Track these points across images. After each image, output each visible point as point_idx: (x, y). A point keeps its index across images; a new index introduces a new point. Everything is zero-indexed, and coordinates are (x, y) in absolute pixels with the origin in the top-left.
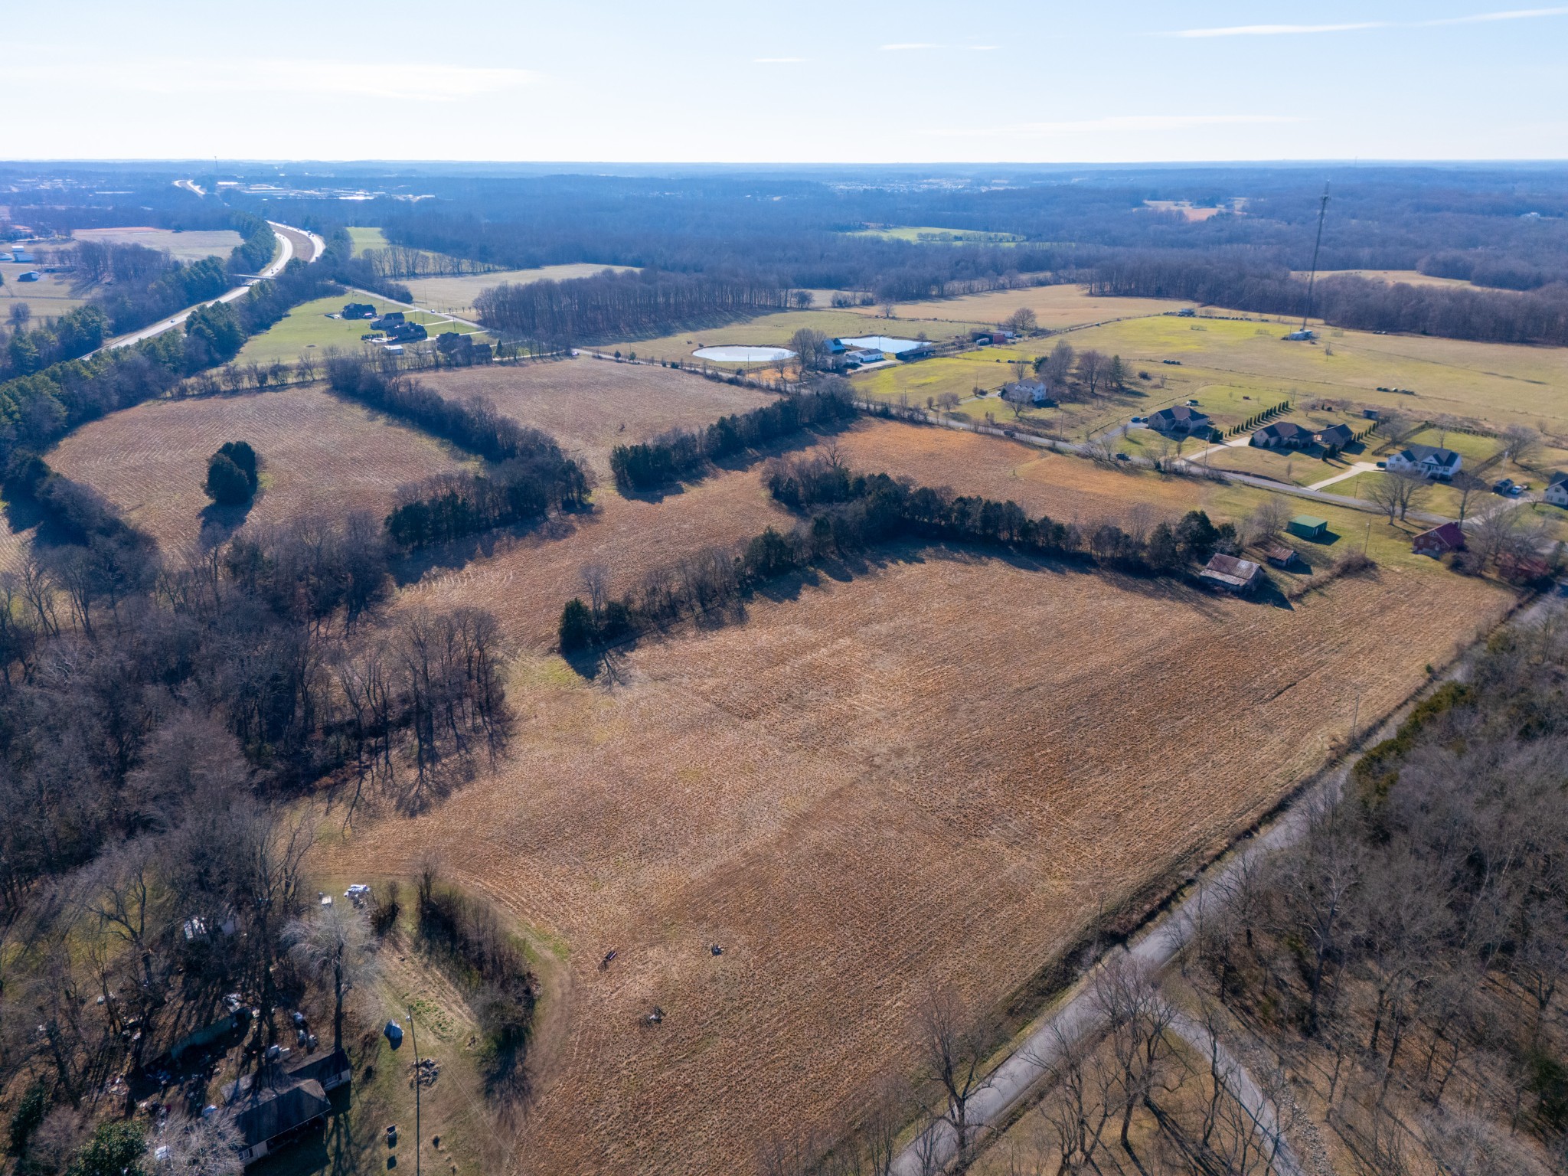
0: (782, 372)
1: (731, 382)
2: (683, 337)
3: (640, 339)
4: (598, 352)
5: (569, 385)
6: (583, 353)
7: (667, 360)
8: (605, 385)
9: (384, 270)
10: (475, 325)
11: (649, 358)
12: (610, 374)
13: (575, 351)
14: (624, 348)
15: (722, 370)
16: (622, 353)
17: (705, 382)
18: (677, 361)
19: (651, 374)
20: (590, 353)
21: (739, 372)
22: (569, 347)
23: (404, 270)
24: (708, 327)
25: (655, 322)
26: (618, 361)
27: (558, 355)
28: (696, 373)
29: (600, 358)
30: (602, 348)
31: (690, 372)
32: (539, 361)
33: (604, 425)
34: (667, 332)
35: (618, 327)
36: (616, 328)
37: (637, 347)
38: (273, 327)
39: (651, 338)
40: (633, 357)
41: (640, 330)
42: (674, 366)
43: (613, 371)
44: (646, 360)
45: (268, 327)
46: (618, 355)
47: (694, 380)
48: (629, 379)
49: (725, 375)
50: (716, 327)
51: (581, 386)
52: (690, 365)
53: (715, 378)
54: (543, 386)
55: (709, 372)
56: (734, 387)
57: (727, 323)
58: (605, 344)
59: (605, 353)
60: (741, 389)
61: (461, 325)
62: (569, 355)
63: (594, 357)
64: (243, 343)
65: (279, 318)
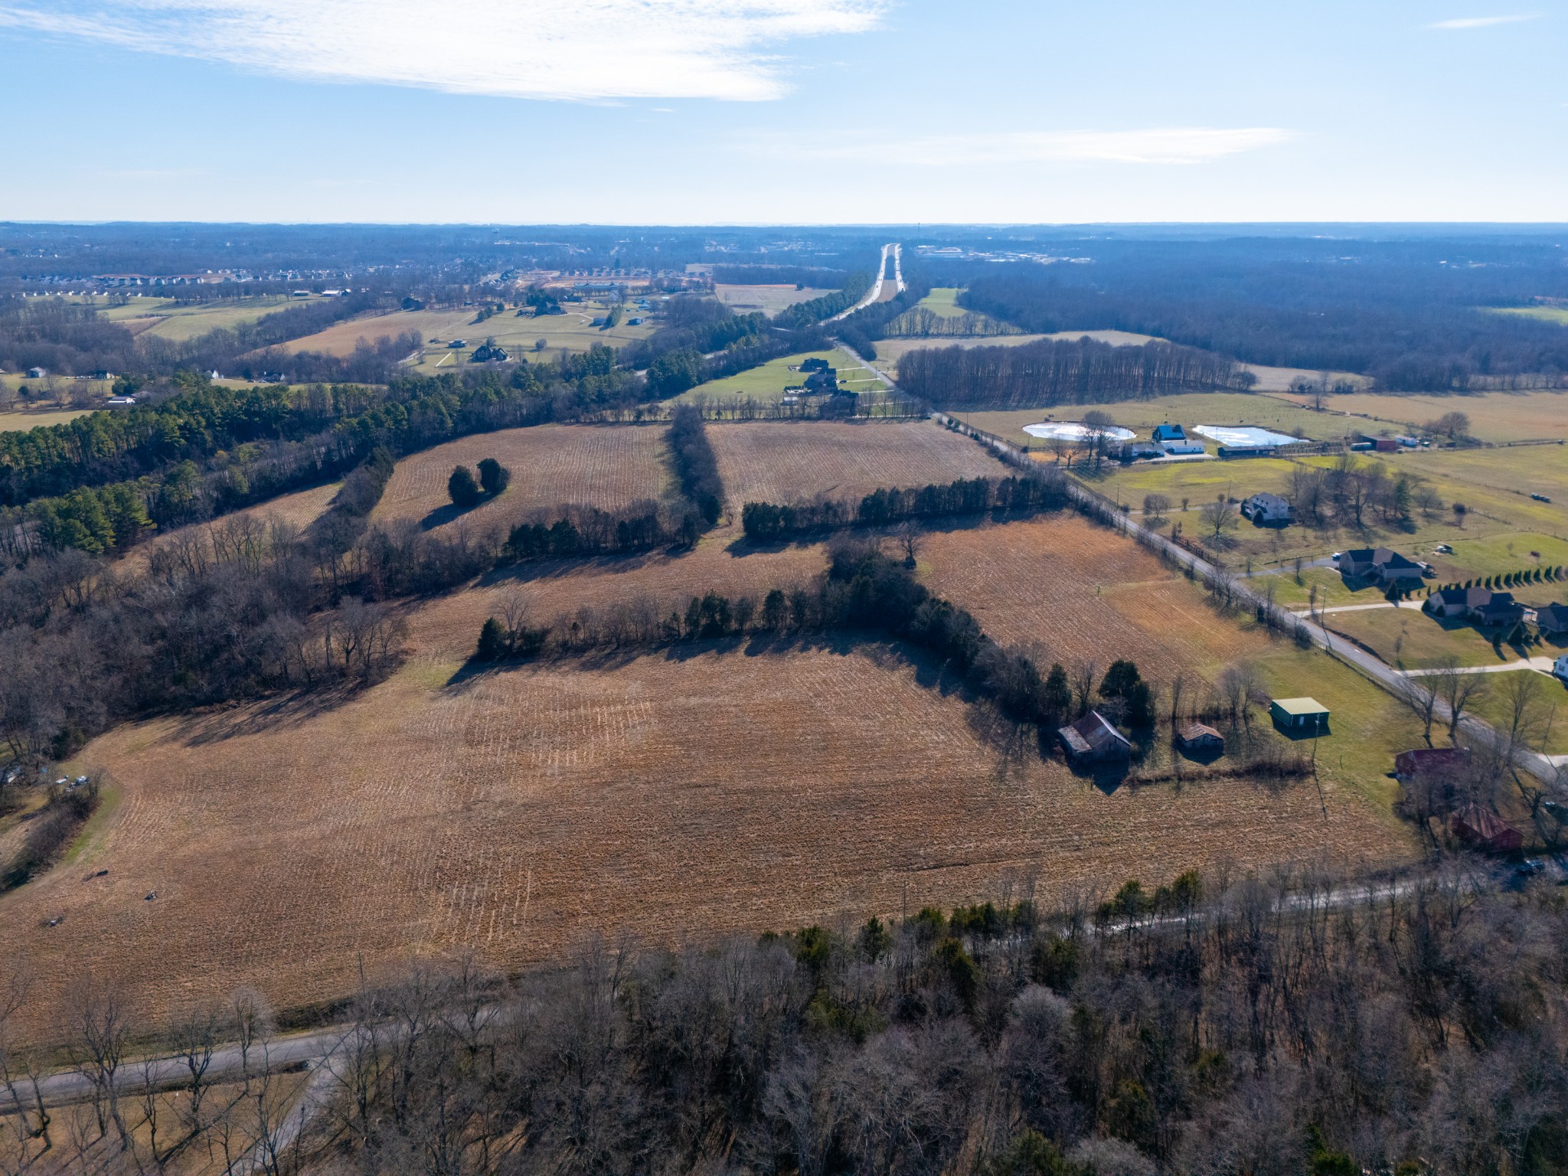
9: (900, 329)
10: (892, 385)
23: (919, 329)
24: (1100, 402)
27: (912, 417)
38: (738, 375)
45: (734, 373)
55: (996, 445)
57: (1126, 399)
62: (923, 417)
64: (694, 385)
65: (752, 367)
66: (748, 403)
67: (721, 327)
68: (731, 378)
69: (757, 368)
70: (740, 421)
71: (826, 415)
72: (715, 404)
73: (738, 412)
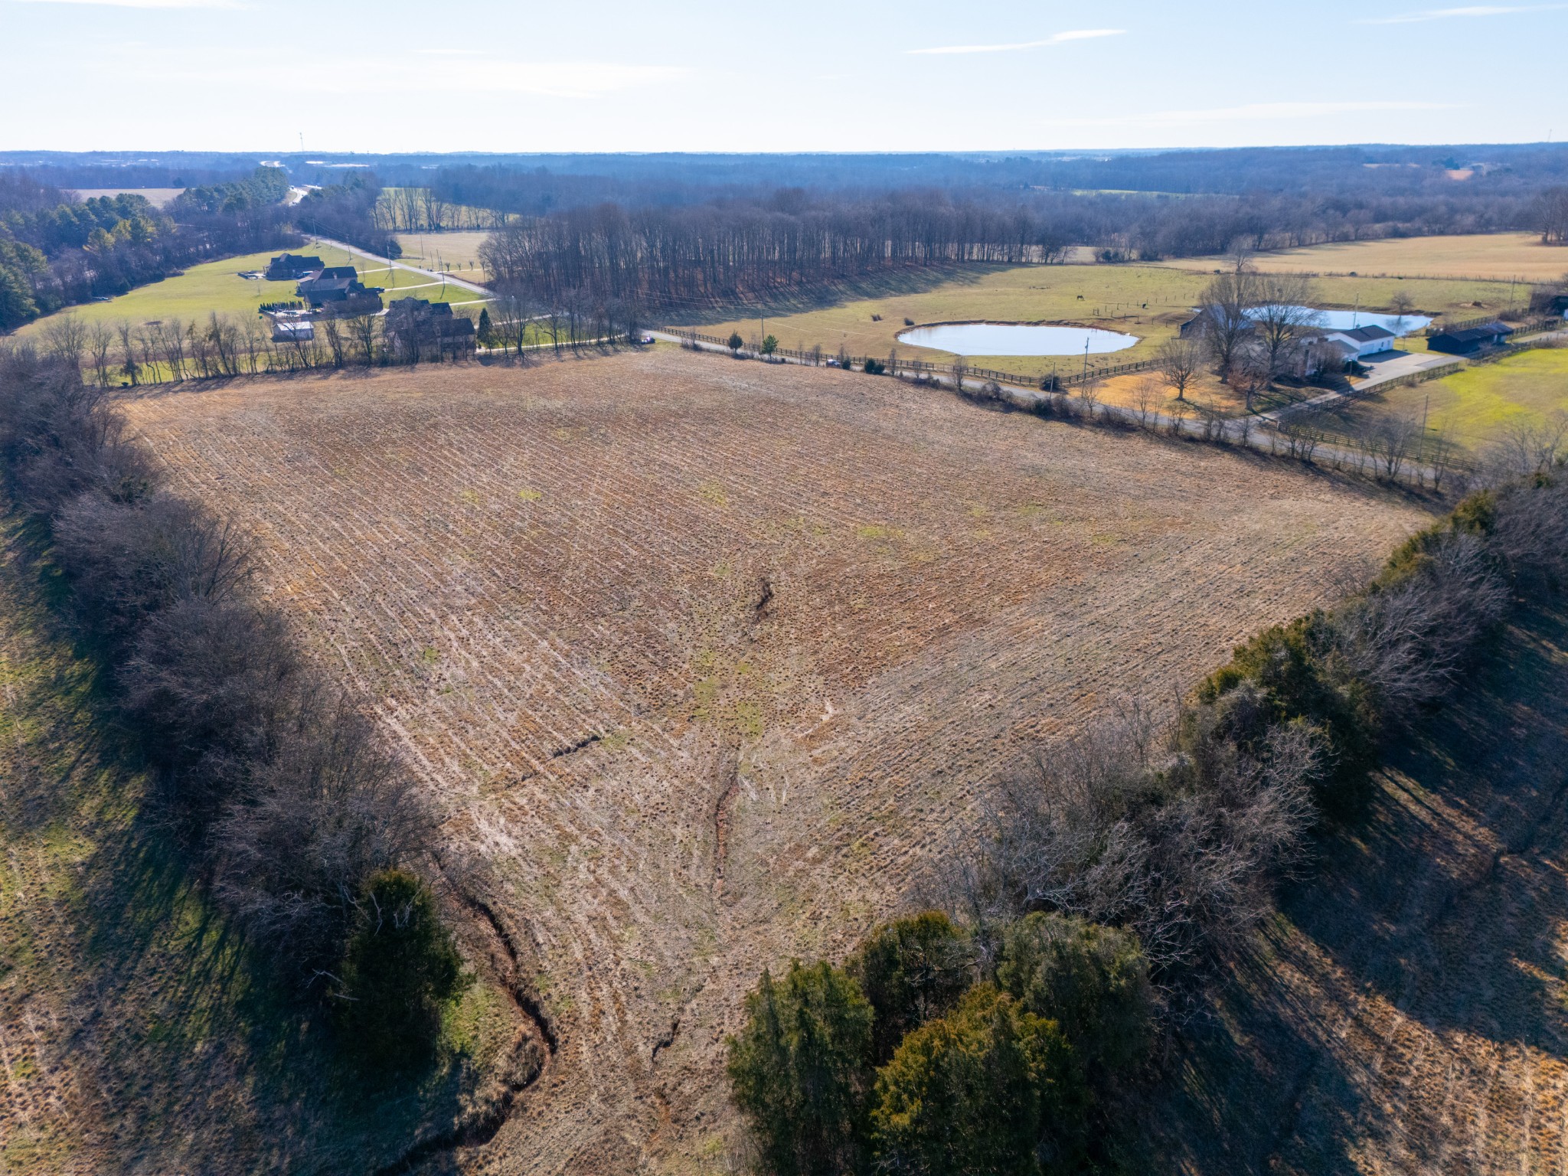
0: (1182, 388)
1: (1043, 411)
2: (859, 310)
3: (775, 313)
4: (694, 336)
5: (615, 420)
6: (664, 339)
7: (853, 354)
8: (706, 417)
10: (480, 290)
11: (808, 347)
12: (719, 389)
13: (648, 334)
14: (749, 329)
15: (1012, 379)
16: (746, 339)
17: (969, 411)
18: (881, 356)
19: (823, 391)
20: (677, 339)
21: (1051, 384)
22: (634, 327)
24: (900, 291)
25: (800, 283)
26: (736, 357)
27: (612, 342)
28: (935, 385)
29: (697, 349)
30: (700, 330)
31: (918, 383)
32: (567, 355)
33: (701, 582)
34: (824, 300)
35: (734, 292)
36: (729, 294)
37: (773, 326)
38: (131, 294)
39: (797, 310)
40: (769, 346)
41: (775, 298)
42: (873, 368)
43: (727, 381)
44: (799, 354)
45: (121, 291)
46: (735, 342)
47: (938, 406)
48: (768, 401)
49: (1022, 394)
50: (915, 291)
51: (643, 419)
52: (917, 366)
53: (992, 399)
54: (549, 420)
55: (971, 384)
56: (1060, 428)
57: (936, 283)
58: (709, 322)
59: (707, 339)
60: (1085, 433)
61: (456, 290)
62: (634, 342)
63: (685, 347)
64: (31, 318)
65: (158, 278)
66: (215, 335)
67: (63, 216)
68: (117, 301)
69: (168, 281)
70: (201, 384)
71: (426, 351)
72: (115, 348)
73: (189, 362)
